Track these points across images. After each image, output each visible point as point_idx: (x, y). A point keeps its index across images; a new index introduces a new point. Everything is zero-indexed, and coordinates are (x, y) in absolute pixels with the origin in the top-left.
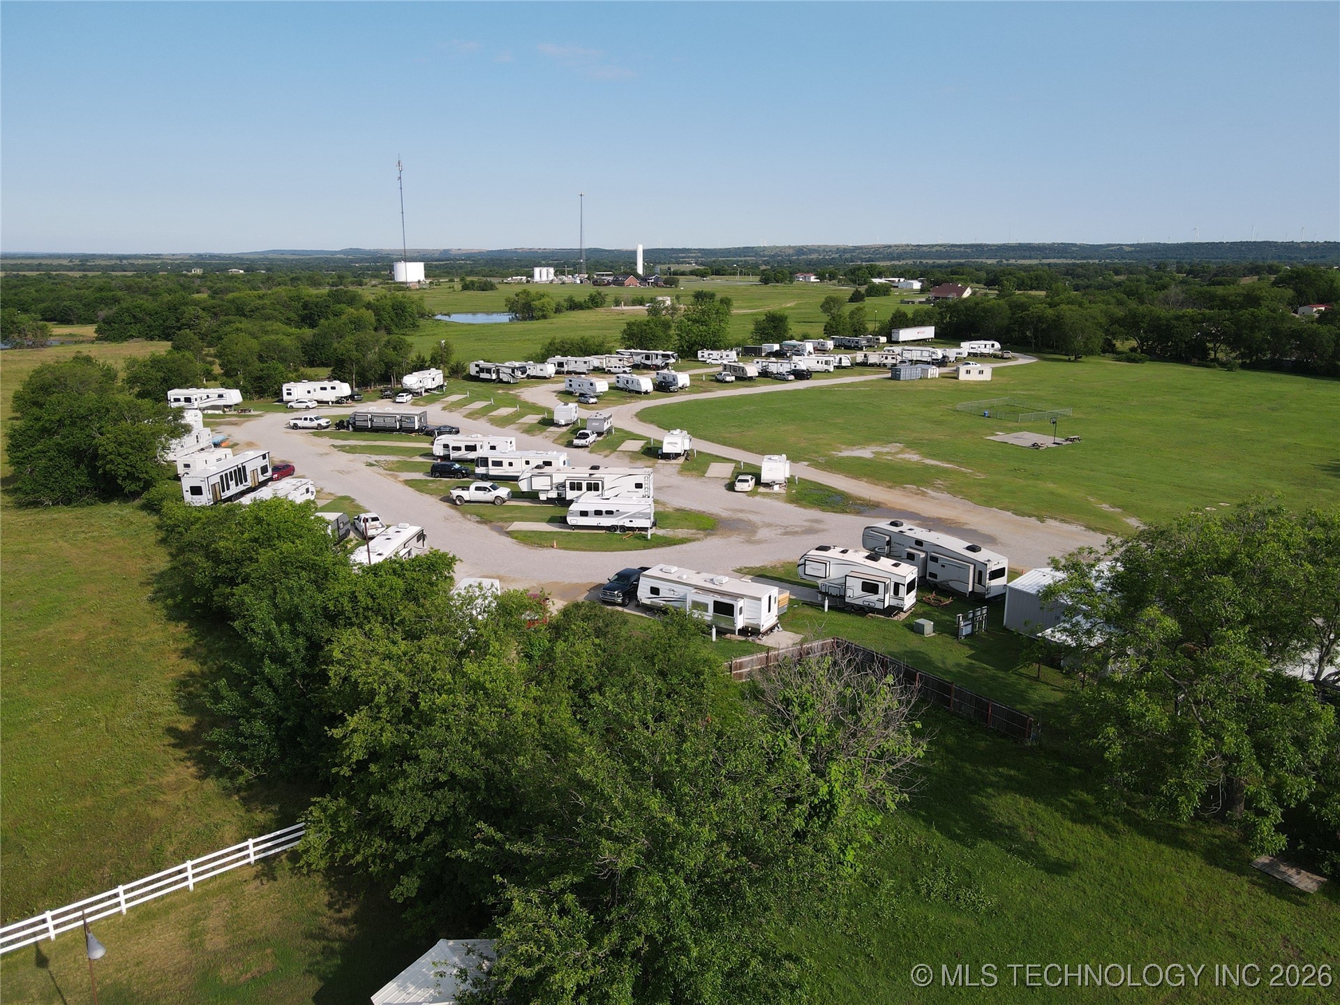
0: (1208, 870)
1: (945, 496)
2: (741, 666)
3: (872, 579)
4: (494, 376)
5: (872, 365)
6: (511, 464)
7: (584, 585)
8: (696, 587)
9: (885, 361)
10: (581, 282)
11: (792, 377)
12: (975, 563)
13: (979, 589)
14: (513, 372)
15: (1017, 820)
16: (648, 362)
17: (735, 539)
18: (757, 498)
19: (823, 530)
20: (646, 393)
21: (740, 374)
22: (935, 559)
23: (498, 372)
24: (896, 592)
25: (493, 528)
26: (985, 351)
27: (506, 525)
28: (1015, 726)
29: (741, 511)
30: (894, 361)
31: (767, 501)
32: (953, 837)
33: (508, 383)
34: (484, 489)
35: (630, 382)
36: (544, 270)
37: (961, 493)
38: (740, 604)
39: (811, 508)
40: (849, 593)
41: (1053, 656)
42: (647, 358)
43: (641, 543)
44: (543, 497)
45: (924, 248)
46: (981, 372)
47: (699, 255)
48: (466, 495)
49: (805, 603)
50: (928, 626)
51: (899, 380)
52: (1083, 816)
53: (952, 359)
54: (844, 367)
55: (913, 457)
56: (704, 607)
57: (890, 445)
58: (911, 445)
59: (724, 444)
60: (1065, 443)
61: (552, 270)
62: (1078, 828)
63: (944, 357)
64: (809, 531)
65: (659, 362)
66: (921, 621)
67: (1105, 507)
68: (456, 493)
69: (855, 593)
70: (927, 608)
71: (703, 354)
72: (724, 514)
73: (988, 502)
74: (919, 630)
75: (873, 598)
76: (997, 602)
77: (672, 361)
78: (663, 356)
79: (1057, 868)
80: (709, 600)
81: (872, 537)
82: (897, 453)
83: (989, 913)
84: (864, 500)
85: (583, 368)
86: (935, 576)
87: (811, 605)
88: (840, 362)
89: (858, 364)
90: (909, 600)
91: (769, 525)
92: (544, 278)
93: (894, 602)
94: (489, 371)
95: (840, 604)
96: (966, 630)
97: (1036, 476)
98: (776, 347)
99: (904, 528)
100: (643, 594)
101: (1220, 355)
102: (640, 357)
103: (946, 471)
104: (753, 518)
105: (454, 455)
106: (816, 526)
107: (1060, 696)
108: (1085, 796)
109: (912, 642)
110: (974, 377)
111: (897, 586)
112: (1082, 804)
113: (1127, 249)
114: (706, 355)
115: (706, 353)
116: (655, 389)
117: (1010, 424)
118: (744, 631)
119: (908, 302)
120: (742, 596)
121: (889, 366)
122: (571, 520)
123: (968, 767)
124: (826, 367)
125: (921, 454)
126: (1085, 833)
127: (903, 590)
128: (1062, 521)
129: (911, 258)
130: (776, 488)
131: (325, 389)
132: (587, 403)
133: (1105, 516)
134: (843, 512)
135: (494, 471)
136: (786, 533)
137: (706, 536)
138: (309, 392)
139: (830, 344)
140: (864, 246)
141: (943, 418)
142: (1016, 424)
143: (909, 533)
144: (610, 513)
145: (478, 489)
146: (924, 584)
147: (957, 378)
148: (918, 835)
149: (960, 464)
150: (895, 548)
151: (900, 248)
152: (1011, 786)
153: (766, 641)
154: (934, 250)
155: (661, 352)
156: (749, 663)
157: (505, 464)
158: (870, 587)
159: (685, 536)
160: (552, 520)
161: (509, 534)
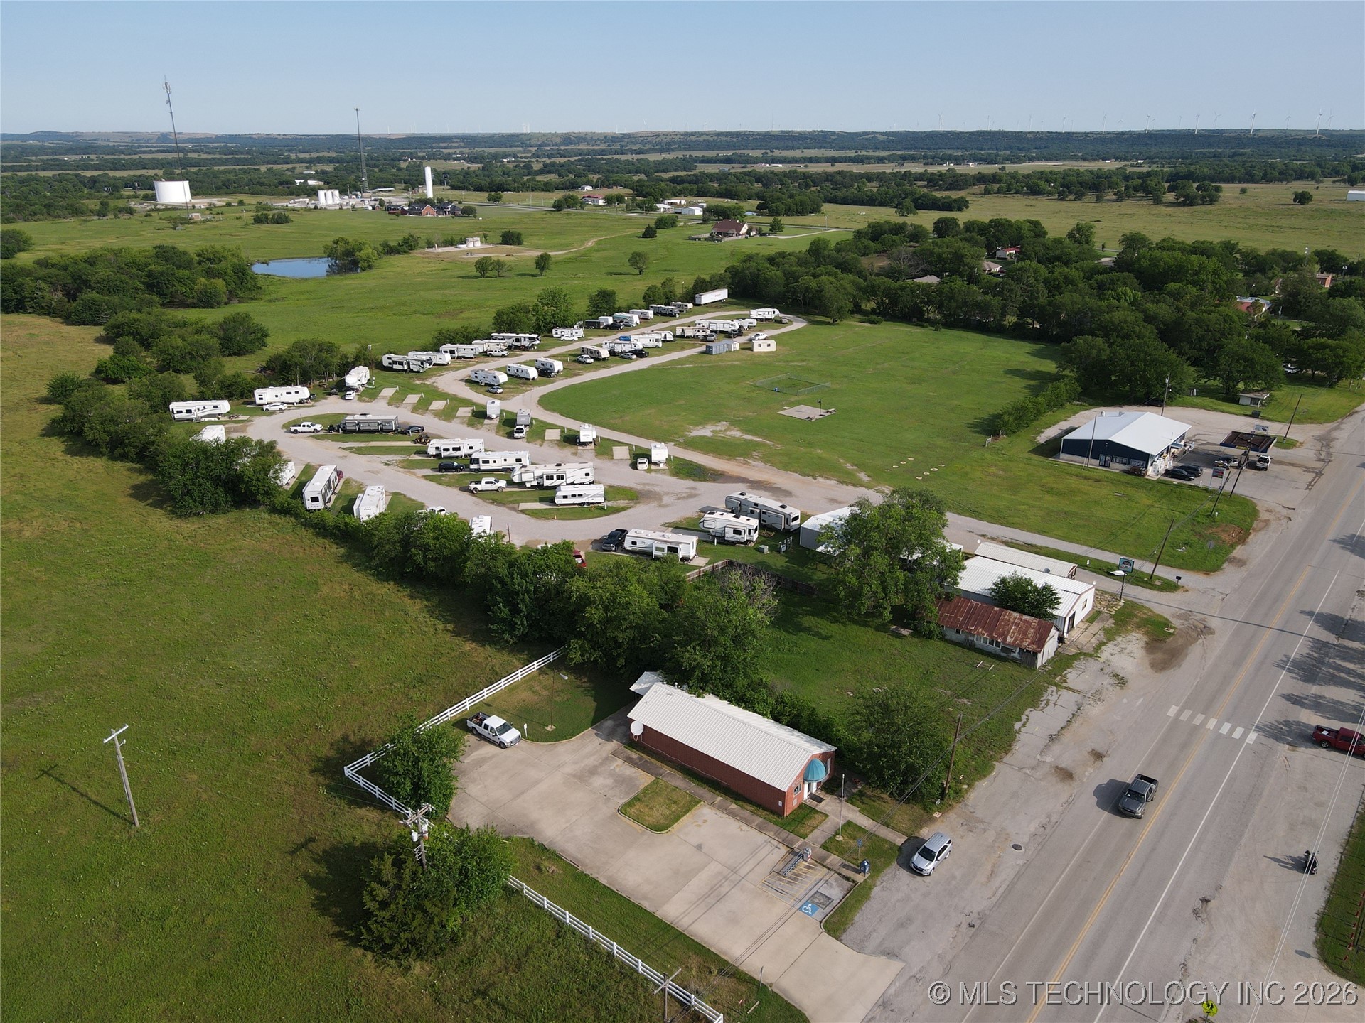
0: (875, 632)
1: (760, 464)
2: (689, 576)
3: (738, 528)
4: (406, 367)
5: (688, 337)
6: (495, 462)
7: (587, 541)
8: (656, 540)
9: (698, 334)
10: (373, 208)
11: (634, 357)
12: (784, 514)
13: (787, 527)
14: (422, 364)
15: (811, 624)
16: (518, 344)
17: (652, 505)
18: (653, 474)
19: (698, 495)
20: (533, 379)
21: (596, 356)
22: (765, 513)
23: (408, 364)
24: (749, 533)
25: (511, 509)
26: (769, 317)
27: (516, 505)
28: (808, 591)
29: (647, 484)
30: (704, 334)
31: (659, 475)
32: (789, 633)
33: (418, 372)
34: (492, 483)
35: (520, 371)
36: (329, 193)
37: (769, 461)
38: (680, 547)
39: (686, 479)
40: (727, 535)
41: (825, 558)
42: (517, 340)
43: (602, 512)
44: (528, 485)
45: (692, 138)
46: (769, 345)
47: (462, 144)
48: (479, 487)
49: (704, 541)
50: (766, 548)
51: (712, 354)
52: (834, 621)
53: (746, 328)
54: (668, 341)
55: (736, 433)
56: (662, 550)
57: (720, 424)
58: (734, 423)
59: (614, 429)
60: (827, 414)
61: (337, 192)
62: (833, 625)
63: (740, 326)
64: (691, 496)
65: (527, 343)
66: (762, 546)
67: (848, 466)
68: (473, 486)
69: (730, 535)
70: (763, 539)
71: (557, 332)
72: (639, 487)
73: (785, 467)
74: (762, 551)
75: (739, 537)
76: (796, 533)
77: (537, 342)
78: (530, 338)
79: (826, 638)
80: (665, 546)
81: (731, 502)
82: (726, 430)
83: (804, 653)
84: (715, 471)
85: (471, 354)
86: (765, 521)
87: (708, 542)
88: (665, 337)
89: (677, 337)
90: (755, 536)
91: (667, 494)
92: (330, 202)
93: (748, 538)
94: (401, 363)
95: (722, 540)
96: (783, 548)
97: (811, 444)
98: (610, 320)
99: (747, 496)
100: (627, 544)
101: (932, 315)
102: (511, 340)
103: (757, 444)
104: (656, 489)
105: (444, 454)
106: (694, 492)
107: (825, 576)
108: (835, 614)
109: (760, 557)
110: (764, 349)
111: (750, 530)
112: (834, 617)
113: (881, 138)
114: (559, 333)
115: (559, 331)
116: (539, 375)
117: (793, 399)
118: (682, 559)
119: (695, 239)
120: (680, 543)
121: (701, 338)
122: (557, 501)
123: (792, 609)
124: (656, 344)
125: (741, 430)
126: (835, 626)
127: (752, 532)
128: (826, 478)
129: (680, 149)
130: (662, 465)
131: (290, 393)
132: (496, 393)
133: (848, 473)
134: (705, 480)
135: (483, 467)
136: (679, 499)
137: (636, 503)
138: (277, 396)
139: (651, 314)
140: (633, 134)
141: (749, 395)
142: (796, 398)
143: (750, 499)
144: (580, 495)
145: (486, 483)
146: (762, 526)
147: (751, 349)
148: (777, 633)
149: (765, 437)
150: (743, 507)
151: (668, 137)
152: (808, 613)
153: (693, 563)
154: (701, 139)
155: (527, 335)
156: (692, 575)
157: (491, 462)
158: (737, 532)
159: (622, 505)
160: (542, 500)
161: (523, 512)
